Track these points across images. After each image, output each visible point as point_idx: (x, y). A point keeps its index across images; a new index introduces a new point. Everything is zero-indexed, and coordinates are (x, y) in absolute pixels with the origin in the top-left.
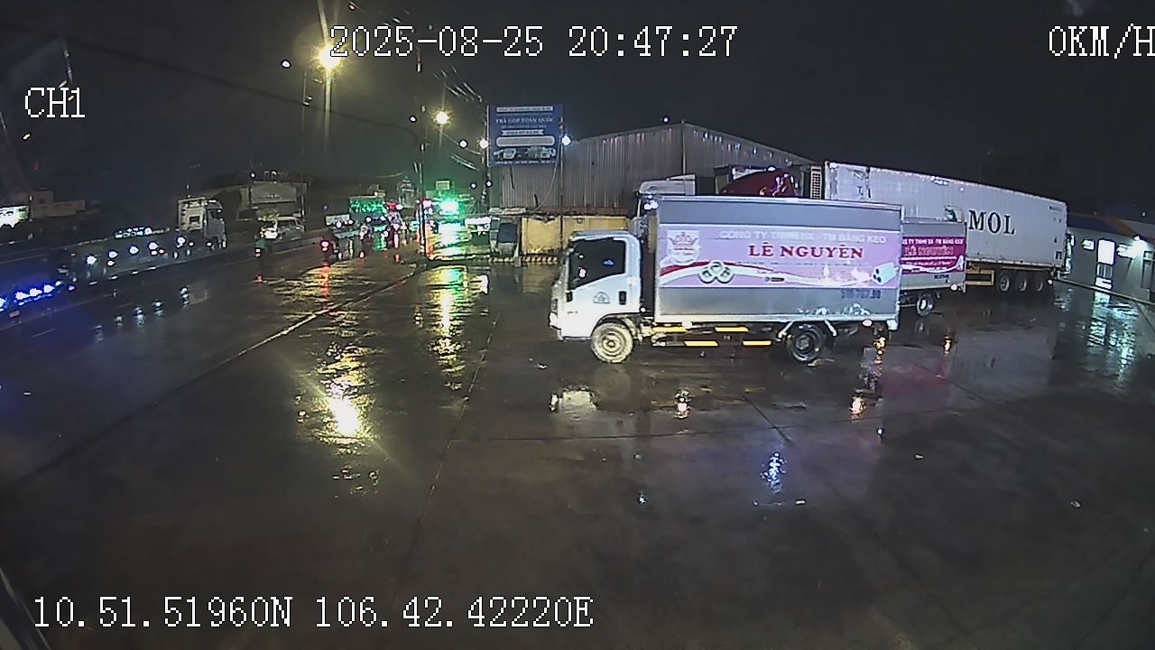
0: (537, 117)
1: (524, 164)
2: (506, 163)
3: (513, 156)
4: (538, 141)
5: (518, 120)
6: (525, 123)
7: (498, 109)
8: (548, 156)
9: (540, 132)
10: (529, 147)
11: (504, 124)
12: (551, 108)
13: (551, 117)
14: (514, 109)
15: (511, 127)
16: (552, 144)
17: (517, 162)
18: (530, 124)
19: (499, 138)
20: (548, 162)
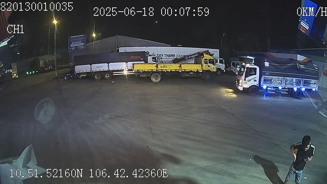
0: (80, 38)
1: (77, 51)
2: (73, 51)
3: (74, 49)
4: (80, 45)
5: (75, 40)
6: (77, 40)
7: (71, 37)
8: (82, 48)
9: (81, 42)
10: (78, 46)
11: (72, 41)
12: (83, 35)
13: (83, 38)
14: (74, 37)
15: (74, 41)
16: (83, 45)
17: (75, 51)
18: (78, 40)
19: (71, 45)
20: (82, 50)
